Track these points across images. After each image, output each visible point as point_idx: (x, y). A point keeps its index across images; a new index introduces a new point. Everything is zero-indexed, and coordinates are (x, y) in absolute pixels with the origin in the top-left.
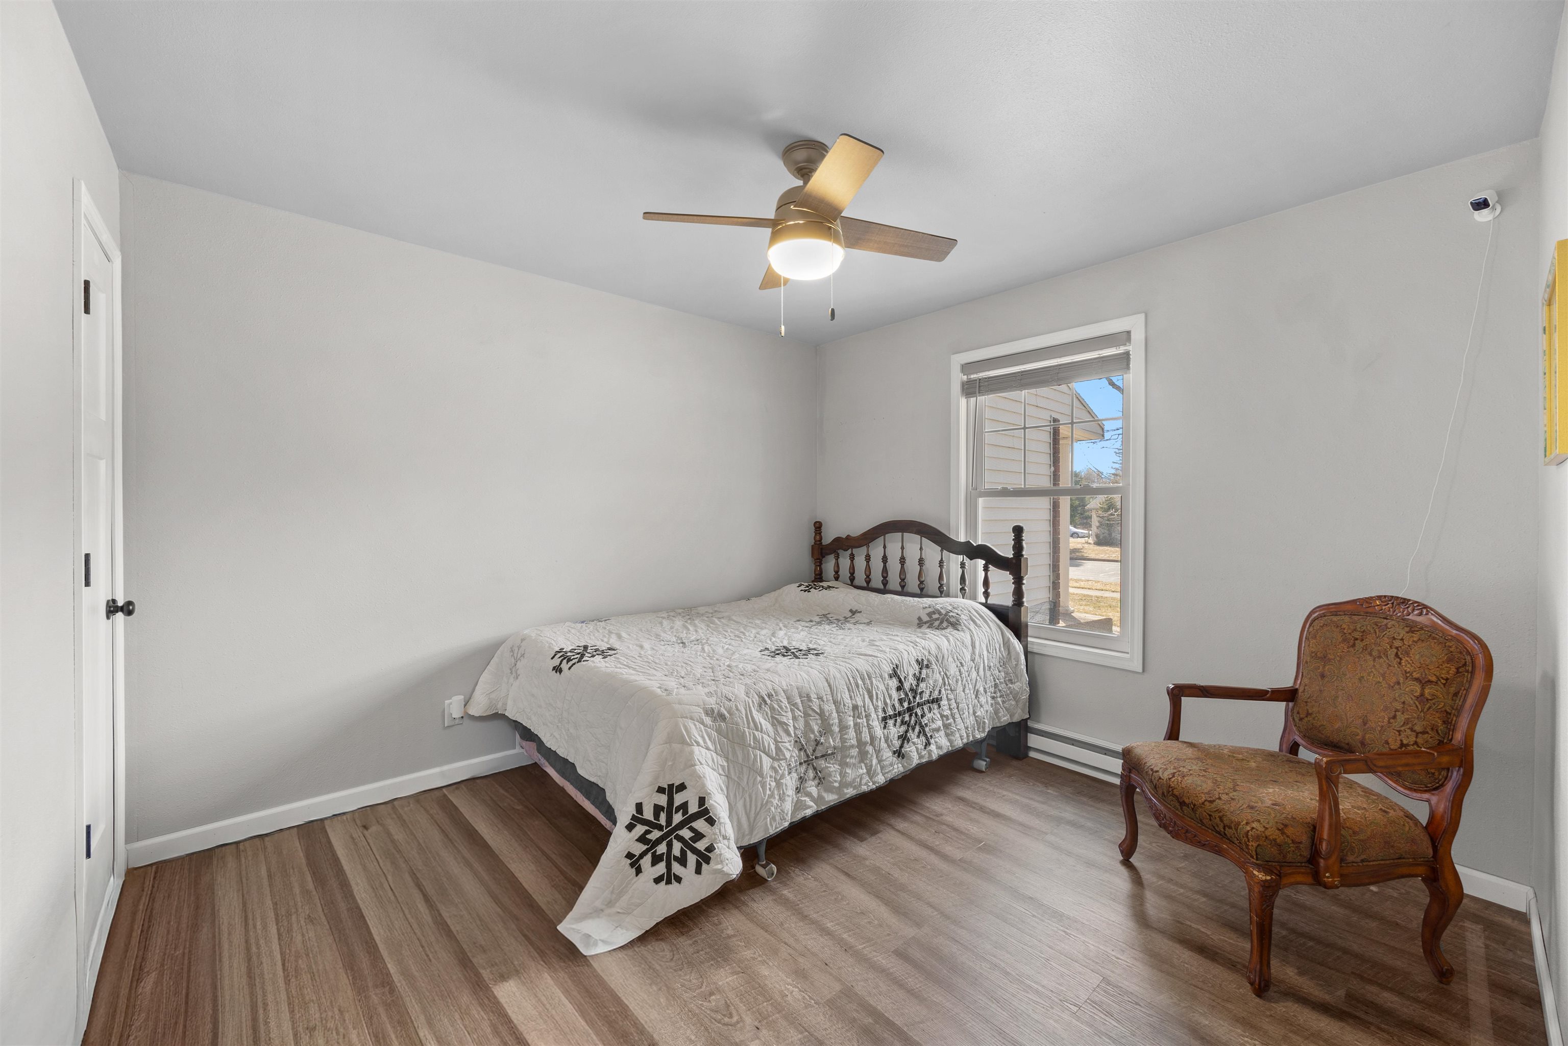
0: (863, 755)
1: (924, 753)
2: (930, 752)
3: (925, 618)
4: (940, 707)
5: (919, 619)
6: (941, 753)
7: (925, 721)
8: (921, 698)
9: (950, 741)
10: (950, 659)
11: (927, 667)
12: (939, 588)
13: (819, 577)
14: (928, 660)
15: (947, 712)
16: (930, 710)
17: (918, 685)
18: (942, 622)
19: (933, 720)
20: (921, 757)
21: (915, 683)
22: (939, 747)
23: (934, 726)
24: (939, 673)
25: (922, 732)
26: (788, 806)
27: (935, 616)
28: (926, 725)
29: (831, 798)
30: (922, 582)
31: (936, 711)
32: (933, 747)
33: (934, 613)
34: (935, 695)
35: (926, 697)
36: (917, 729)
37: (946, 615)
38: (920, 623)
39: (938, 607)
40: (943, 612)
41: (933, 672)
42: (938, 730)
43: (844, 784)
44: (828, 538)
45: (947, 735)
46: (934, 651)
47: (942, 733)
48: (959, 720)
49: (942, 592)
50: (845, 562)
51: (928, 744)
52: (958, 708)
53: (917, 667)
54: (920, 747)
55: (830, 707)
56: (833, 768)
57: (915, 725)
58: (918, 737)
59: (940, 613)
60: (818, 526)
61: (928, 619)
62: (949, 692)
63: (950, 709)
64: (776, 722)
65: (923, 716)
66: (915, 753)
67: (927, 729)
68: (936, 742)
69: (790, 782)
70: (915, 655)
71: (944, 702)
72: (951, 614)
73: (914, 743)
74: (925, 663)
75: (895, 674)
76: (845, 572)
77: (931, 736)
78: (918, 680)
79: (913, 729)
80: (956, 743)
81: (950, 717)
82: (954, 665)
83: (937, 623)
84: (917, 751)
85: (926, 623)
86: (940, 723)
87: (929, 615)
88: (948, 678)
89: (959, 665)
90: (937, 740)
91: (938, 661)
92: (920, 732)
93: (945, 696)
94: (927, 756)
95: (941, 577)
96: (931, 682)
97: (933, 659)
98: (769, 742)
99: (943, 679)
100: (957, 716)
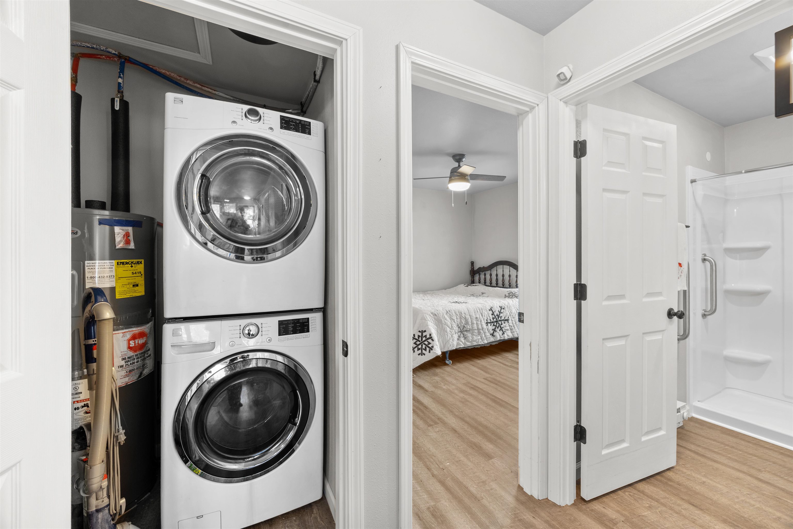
0: (479, 333)
1: (502, 336)
2: (504, 337)
3: (507, 295)
4: (508, 322)
5: (505, 295)
6: (509, 338)
7: (502, 326)
8: (501, 318)
9: (512, 334)
10: (513, 307)
11: (504, 309)
12: (516, 285)
13: (473, 282)
14: (504, 307)
15: (511, 325)
16: (504, 323)
17: (500, 314)
18: (513, 296)
19: (506, 326)
20: (501, 337)
21: (498, 313)
22: (508, 336)
23: (506, 328)
24: (508, 311)
25: (501, 329)
26: (455, 343)
27: (510, 294)
28: (503, 327)
29: (469, 344)
30: (510, 283)
31: (507, 324)
32: (505, 335)
33: (510, 293)
34: (507, 318)
35: (503, 318)
36: (499, 328)
37: (514, 294)
38: (506, 296)
39: (512, 291)
40: (514, 293)
41: (506, 311)
42: (508, 330)
43: (473, 341)
44: (476, 268)
45: (511, 332)
46: (506, 304)
47: (510, 331)
48: (516, 328)
50: (482, 277)
51: (503, 334)
52: (516, 324)
53: (500, 309)
54: (501, 334)
55: (468, 317)
56: (469, 335)
57: (499, 327)
58: (500, 331)
59: (512, 293)
60: (472, 263)
61: (508, 295)
62: (512, 318)
63: (513, 324)
64: (451, 319)
65: (502, 324)
66: (499, 336)
67: (503, 329)
68: (507, 334)
69: (456, 336)
70: (499, 304)
71: (510, 321)
72: (516, 293)
73: (498, 333)
74: (503, 307)
75: (491, 309)
76: (482, 280)
77: (505, 332)
78: (500, 313)
79: (498, 328)
80: (515, 335)
81: (512, 326)
82: (514, 309)
83: (511, 296)
84: (499, 335)
85: (507, 296)
86: (508, 328)
87: (509, 294)
88: (512, 313)
89: (516, 309)
90: (507, 333)
91: (508, 307)
92: (500, 329)
93: (510, 319)
94: (503, 337)
95: (517, 281)
96: (505, 314)
97: (506, 307)
98: (449, 323)
99: (510, 313)
100: (516, 326)
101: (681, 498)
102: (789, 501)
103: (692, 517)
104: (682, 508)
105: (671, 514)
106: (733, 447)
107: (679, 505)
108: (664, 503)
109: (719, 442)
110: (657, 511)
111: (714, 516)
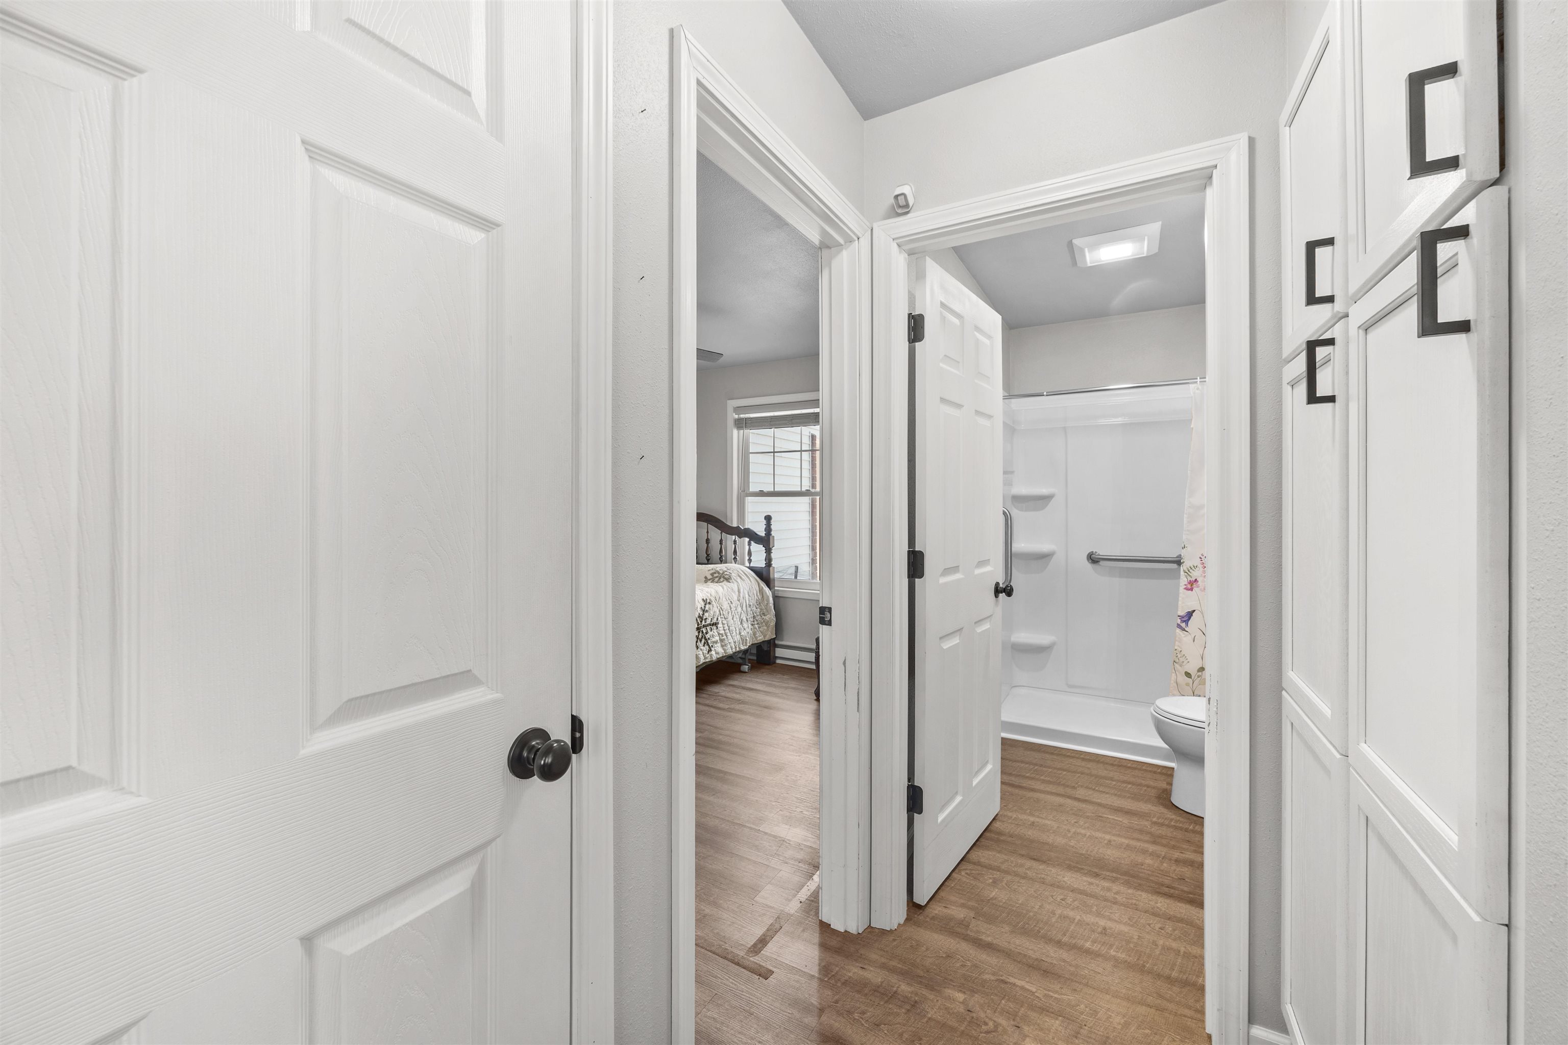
1: (707, 656)
2: (711, 656)
3: (709, 577)
4: (717, 628)
5: (706, 578)
6: (718, 657)
7: (708, 636)
8: (706, 622)
9: (724, 649)
10: (724, 599)
11: (709, 603)
12: (720, 558)
14: (710, 600)
15: (722, 632)
16: (711, 630)
17: (703, 614)
18: (720, 578)
19: (713, 636)
20: (705, 658)
21: (701, 613)
22: (717, 653)
23: (714, 640)
24: (717, 607)
25: (706, 643)
27: (715, 575)
28: (709, 639)
30: (708, 555)
31: (715, 631)
32: (713, 652)
33: (715, 573)
34: (715, 621)
35: (708, 622)
36: (703, 641)
37: (723, 574)
38: (706, 580)
39: (718, 569)
40: (721, 572)
41: (713, 607)
42: (716, 642)
45: (722, 646)
46: (714, 594)
47: (719, 645)
48: (730, 637)
49: (721, 560)
51: (710, 650)
52: (729, 630)
53: (703, 604)
54: (706, 652)
57: (702, 638)
58: (704, 646)
59: (719, 573)
61: (711, 577)
62: (723, 619)
63: (724, 630)
65: (706, 633)
66: (702, 656)
67: (709, 641)
68: (715, 650)
70: (701, 596)
71: (720, 625)
72: (726, 573)
73: (701, 649)
74: (708, 601)
77: (712, 646)
78: (704, 611)
79: (701, 641)
80: (728, 651)
81: (724, 635)
82: (726, 603)
83: (717, 579)
84: (703, 655)
85: (710, 580)
86: (717, 638)
87: (712, 574)
88: (723, 611)
89: (730, 603)
90: (715, 648)
91: (716, 600)
92: (705, 643)
93: (720, 622)
94: (709, 657)
95: (721, 551)
96: (712, 613)
97: (713, 599)
99: (719, 611)
100: (729, 634)
101: (1020, 854)
102: (1109, 817)
103: (1039, 876)
104: (1026, 869)
105: (1019, 882)
106: (1041, 766)
107: (1022, 866)
108: (1006, 869)
109: (1027, 764)
110: (1004, 884)
111: (1058, 865)
